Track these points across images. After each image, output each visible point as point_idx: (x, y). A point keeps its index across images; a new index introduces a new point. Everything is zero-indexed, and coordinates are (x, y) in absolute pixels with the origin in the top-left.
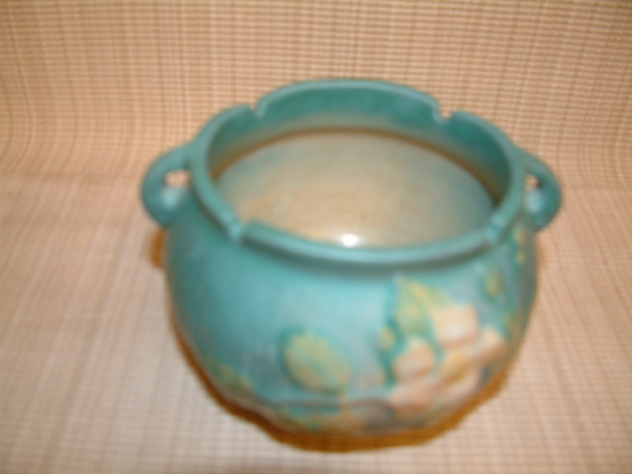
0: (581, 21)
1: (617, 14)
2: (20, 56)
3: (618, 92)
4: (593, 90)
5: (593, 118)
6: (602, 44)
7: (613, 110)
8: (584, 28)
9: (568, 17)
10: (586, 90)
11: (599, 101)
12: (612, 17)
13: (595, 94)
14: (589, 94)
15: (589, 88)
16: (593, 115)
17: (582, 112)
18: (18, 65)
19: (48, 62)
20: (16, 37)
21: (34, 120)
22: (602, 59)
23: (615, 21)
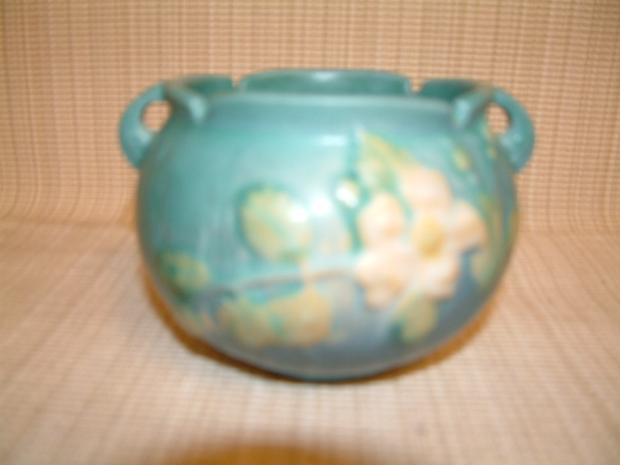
0: (553, 80)
1: (585, 72)
2: (34, 122)
3: (599, 151)
4: (574, 150)
5: (579, 179)
6: (576, 102)
7: (597, 170)
8: (557, 88)
9: (541, 76)
10: (567, 150)
11: (582, 161)
12: (581, 76)
13: (576, 153)
14: (570, 153)
15: (571, 147)
16: (577, 175)
17: (566, 172)
18: (31, 131)
19: (58, 128)
20: (32, 103)
21: (40, 188)
22: (579, 118)
23: (584, 79)
